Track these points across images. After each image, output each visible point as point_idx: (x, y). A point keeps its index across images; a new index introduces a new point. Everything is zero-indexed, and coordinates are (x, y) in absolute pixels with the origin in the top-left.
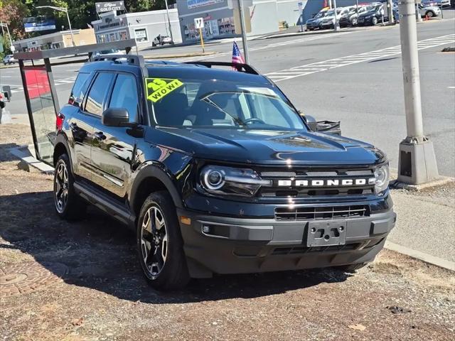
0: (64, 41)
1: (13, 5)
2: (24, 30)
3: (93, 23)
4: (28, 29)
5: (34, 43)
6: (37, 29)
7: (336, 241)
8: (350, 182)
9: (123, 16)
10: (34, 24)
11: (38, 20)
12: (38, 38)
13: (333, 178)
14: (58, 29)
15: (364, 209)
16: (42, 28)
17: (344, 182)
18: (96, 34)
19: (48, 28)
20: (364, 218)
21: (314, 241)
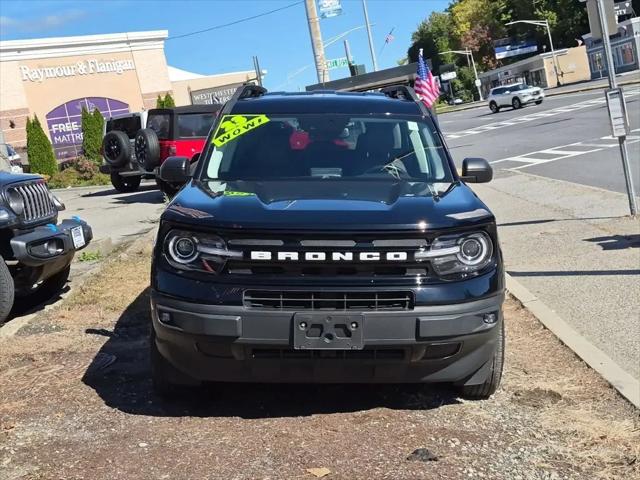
0: (545, 67)
1: (483, 26)
2: (495, 57)
3: (584, 37)
4: (500, 56)
5: (506, 73)
6: (512, 54)
7: (343, 344)
8: (376, 256)
9: (627, 22)
10: (508, 47)
11: (514, 42)
12: (512, 66)
13: (343, 250)
14: (540, 51)
15: (407, 299)
16: (519, 51)
17: (363, 256)
18: (588, 53)
19: (526, 51)
20: (407, 311)
21: (306, 342)
